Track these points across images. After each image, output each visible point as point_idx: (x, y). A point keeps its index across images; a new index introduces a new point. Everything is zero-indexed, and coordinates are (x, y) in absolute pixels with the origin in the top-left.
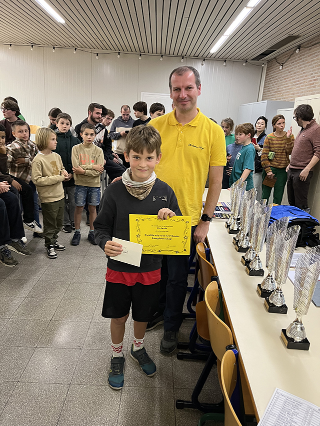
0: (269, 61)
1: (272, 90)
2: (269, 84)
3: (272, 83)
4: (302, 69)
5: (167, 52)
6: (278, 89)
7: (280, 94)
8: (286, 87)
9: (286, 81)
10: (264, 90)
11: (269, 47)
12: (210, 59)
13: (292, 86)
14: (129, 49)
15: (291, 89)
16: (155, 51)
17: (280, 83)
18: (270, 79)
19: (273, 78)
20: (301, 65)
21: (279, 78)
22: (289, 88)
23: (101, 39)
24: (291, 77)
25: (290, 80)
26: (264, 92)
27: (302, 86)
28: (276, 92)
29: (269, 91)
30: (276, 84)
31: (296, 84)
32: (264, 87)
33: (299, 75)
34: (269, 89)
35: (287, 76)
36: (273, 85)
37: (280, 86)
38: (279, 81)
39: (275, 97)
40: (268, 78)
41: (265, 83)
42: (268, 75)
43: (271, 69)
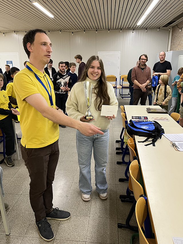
0: (173, 27)
1: (176, 44)
2: (174, 40)
3: (176, 40)
5: (112, 27)
6: (179, 43)
7: (181, 46)
10: (171, 44)
11: (172, 19)
12: (137, 28)
14: (90, 27)
16: (105, 27)
19: (176, 36)
21: (180, 37)
23: (74, 24)
26: (171, 45)
28: (178, 45)
29: (174, 45)
30: (178, 40)
32: (171, 43)
34: (174, 43)
36: (176, 41)
37: (180, 41)
39: (178, 48)
40: (173, 37)
41: (171, 40)
42: (173, 35)
43: (175, 31)
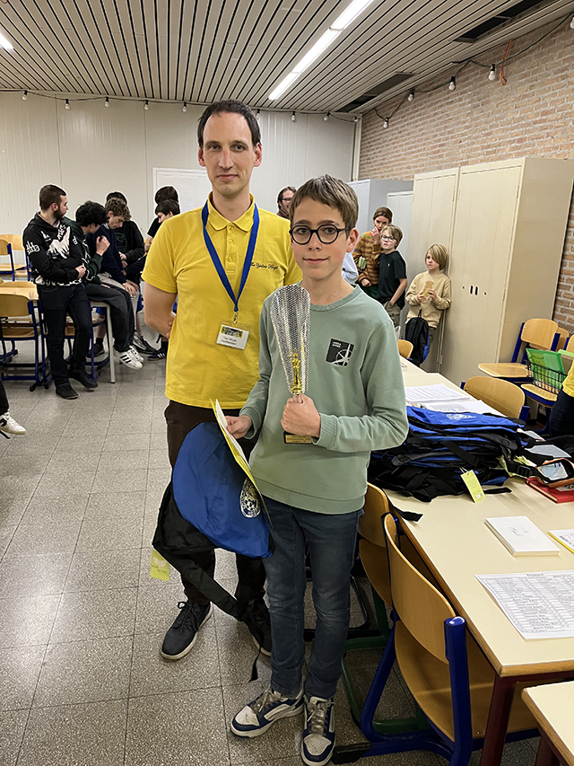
0: (365, 114)
1: (375, 162)
2: (368, 151)
3: (373, 150)
4: (419, 128)
5: (195, 96)
6: (383, 159)
7: (388, 167)
8: (396, 156)
9: (396, 147)
10: (361, 161)
11: (365, 91)
12: (269, 109)
13: (405, 154)
14: (125, 91)
15: (404, 159)
16: (172, 95)
17: (386, 150)
18: (370, 143)
19: (374, 141)
20: (417, 121)
21: (384, 142)
22: (401, 157)
23: (77, 75)
24: (403, 141)
25: (401, 146)
26: (360, 165)
27: (422, 155)
28: (381, 164)
29: (370, 163)
30: (379, 152)
31: (412, 152)
32: (361, 157)
33: (414, 137)
34: (369, 159)
35: (396, 138)
36: (375, 153)
37: (386, 155)
38: (383, 147)
39: (380, 173)
40: (366, 142)
41: (361, 149)
42: (366, 136)
43: (371, 125)
